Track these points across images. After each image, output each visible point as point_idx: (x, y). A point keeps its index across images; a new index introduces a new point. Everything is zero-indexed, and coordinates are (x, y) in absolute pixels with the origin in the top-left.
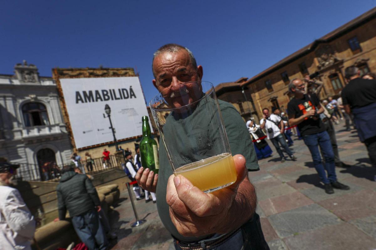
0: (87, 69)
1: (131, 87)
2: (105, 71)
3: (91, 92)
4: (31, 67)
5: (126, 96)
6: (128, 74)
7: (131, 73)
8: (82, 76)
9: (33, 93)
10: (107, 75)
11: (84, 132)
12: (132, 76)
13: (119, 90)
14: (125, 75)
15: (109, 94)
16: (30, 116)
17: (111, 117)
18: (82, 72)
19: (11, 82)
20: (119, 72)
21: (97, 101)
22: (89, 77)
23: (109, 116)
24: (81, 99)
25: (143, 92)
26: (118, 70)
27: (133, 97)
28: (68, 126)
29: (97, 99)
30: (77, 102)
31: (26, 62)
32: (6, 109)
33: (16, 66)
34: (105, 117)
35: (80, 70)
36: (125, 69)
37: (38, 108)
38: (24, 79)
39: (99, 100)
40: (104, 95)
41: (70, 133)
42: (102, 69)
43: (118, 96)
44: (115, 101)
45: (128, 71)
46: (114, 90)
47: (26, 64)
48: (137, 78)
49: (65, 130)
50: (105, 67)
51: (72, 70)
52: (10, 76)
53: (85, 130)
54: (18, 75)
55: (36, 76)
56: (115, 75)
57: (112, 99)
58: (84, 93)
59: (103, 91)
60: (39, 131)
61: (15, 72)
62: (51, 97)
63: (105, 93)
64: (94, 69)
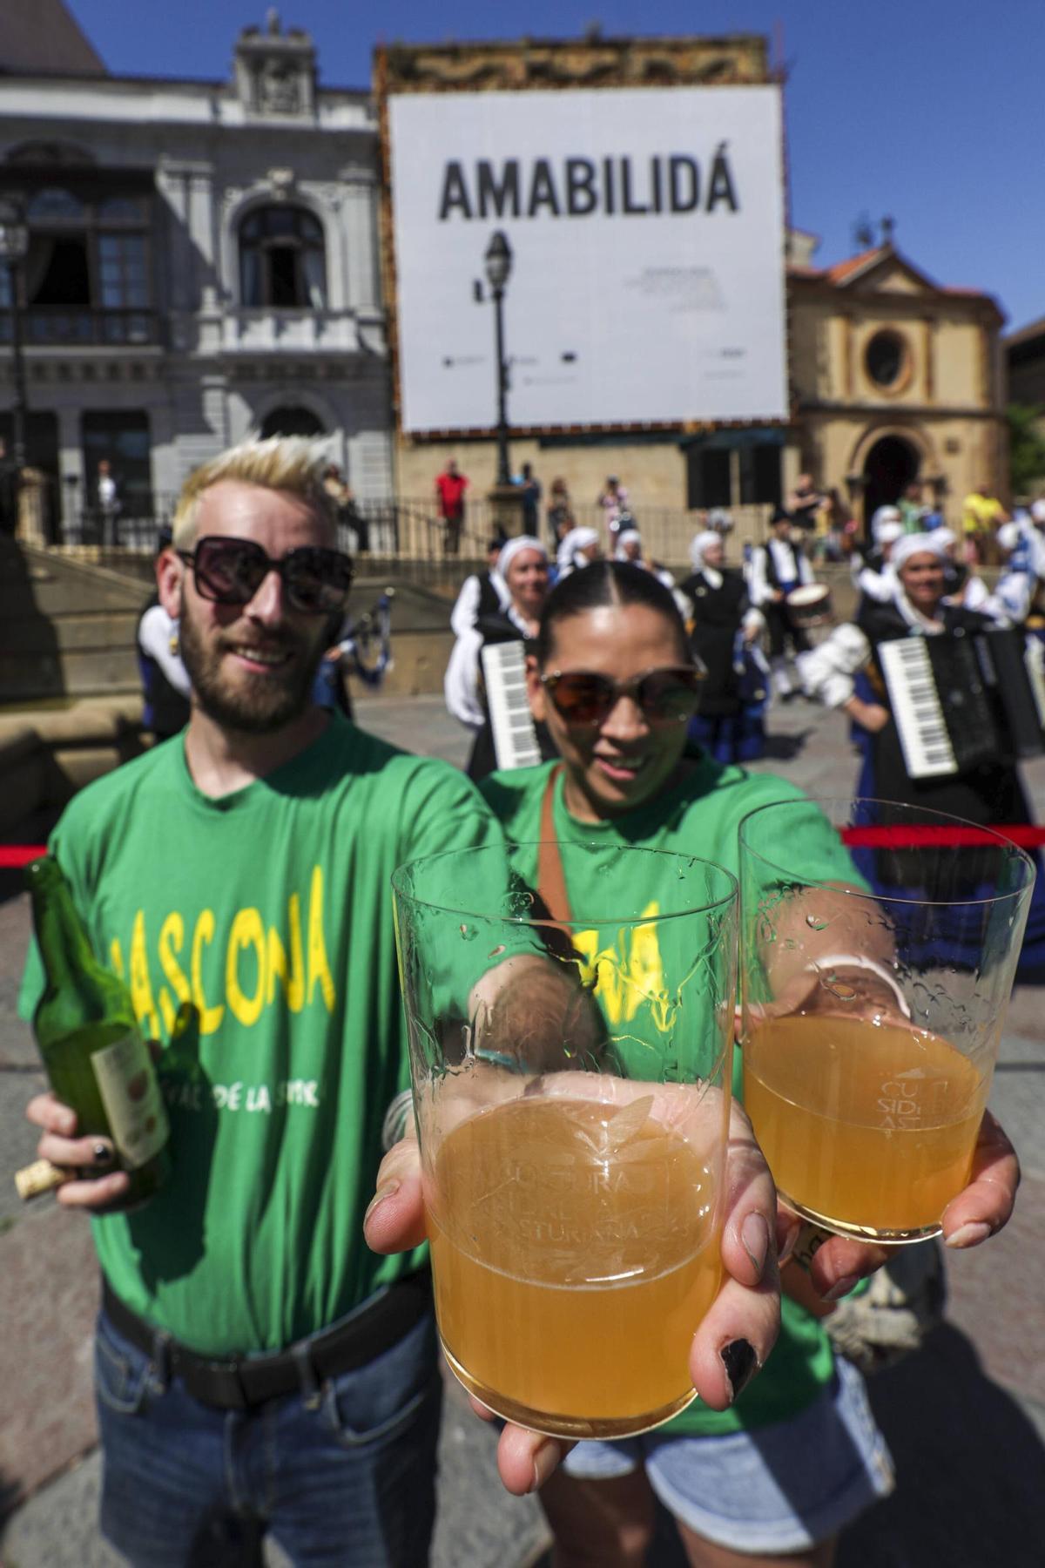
0: (524, 45)
1: (723, 146)
2: (608, 58)
3: (512, 169)
4: (293, 44)
5: (685, 195)
6: (726, 74)
7: (745, 64)
8: (494, 82)
9: (281, 164)
10: (614, 75)
11: (448, 363)
12: (747, 81)
13: (656, 163)
14: (712, 75)
15: (599, 184)
16: (265, 263)
17: (509, 304)
18: (496, 60)
19: (216, 110)
20: (680, 62)
21: (532, 212)
22: (518, 86)
23: (498, 295)
24: (463, 202)
25: (786, 180)
26: (677, 48)
27: (722, 206)
28: (388, 324)
29: (535, 201)
30: (444, 214)
31: (276, 20)
32: (185, 229)
33: (240, 40)
35: (488, 50)
36: (719, 43)
37: (297, 231)
38: (259, 95)
39: (544, 211)
40: (572, 186)
41: (392, 357)
42: (596, 43)
43: (642, 193)
44: (620, 220)
45: (731, 54)
46: (626, 164)
47: (275, 29)
48: (767, 100)
49: (375, 341)
51: (453, 53)
52: (215, 88)
54: (244, 81)
55: (304, 83)
56: (659, 75)
57: (610, 209)
58: (484, 169)
59: (572, 165)
60: (280, 329)
61: (232, 69)
62: (348, 182)
63: (580, 174)
64: (556, 46)
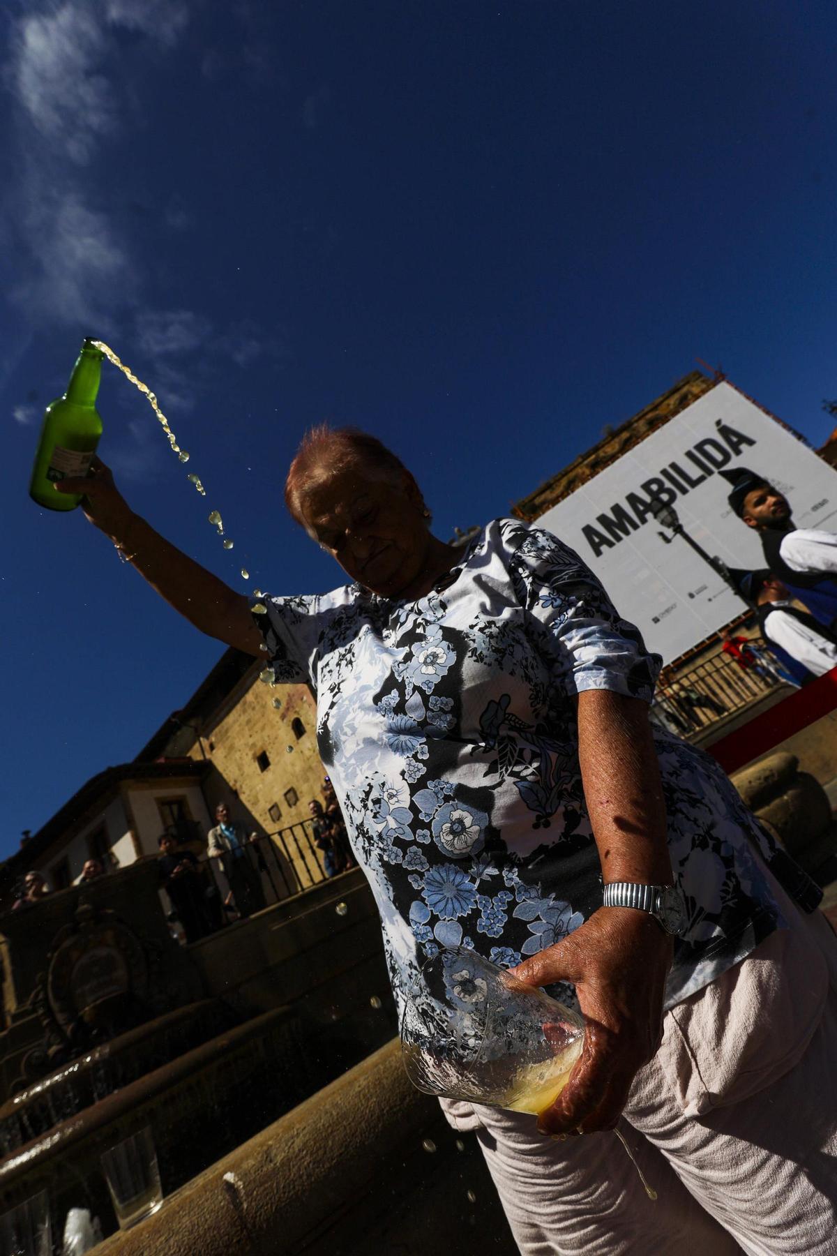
0: (580, 460)
1: (719, 422)
2: (625, 435)
3: (617, 509)
5: (719, 457)
6: (690, 397)
7: (695, 390)
8: (578, 483)
10: (634, 439)
11: (656, 620)
12: (704, 392)
13: (689, 455)
14: (684, 403)
15: (668, 484)
18: (572, 475)
20: (661, 411)
21: (644, 521)
22: (593, 475)
23: (679, 529)
24: (604, 541)
25: (768, 412)
26: (656, 408)
27: (743, 447)
29: (642, 515)
30: (598, 553)
31: (459, 530)
34: (667, 540)
35: (566, 473)
36: (677, 390)
39: (649, 515)
40: (655, 495)
42: (614, 435)
43: (694, 472)
44: (693, 492)
45: (685, 389)
46: (674, 466)
47: (461, 535)
48: (723, 388)
50: (618, 425)
53: (656, 614)
56: (654, 425)
57: (684, 491)
58: (602, 519)
59: (646, 487)
63: (654, 487)
64: (596, 449)
